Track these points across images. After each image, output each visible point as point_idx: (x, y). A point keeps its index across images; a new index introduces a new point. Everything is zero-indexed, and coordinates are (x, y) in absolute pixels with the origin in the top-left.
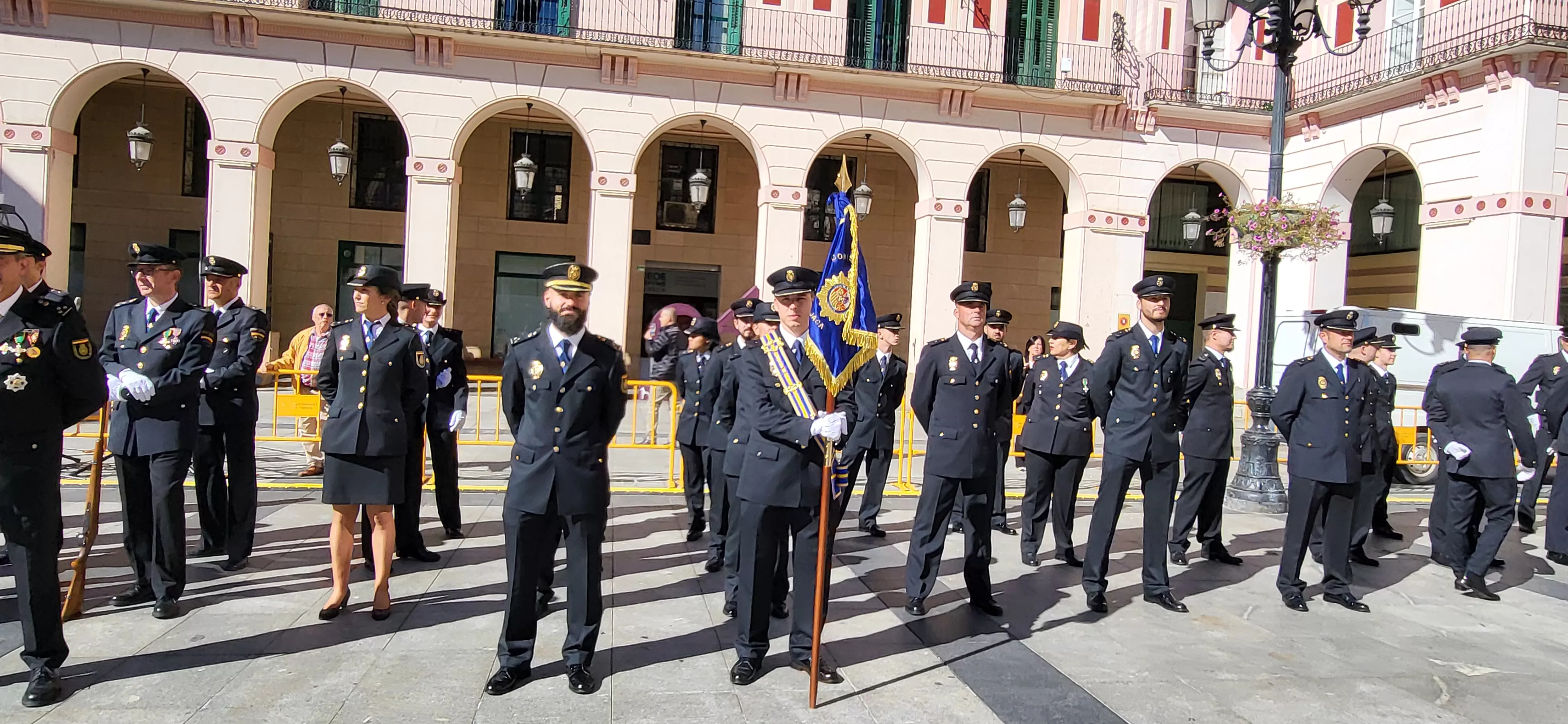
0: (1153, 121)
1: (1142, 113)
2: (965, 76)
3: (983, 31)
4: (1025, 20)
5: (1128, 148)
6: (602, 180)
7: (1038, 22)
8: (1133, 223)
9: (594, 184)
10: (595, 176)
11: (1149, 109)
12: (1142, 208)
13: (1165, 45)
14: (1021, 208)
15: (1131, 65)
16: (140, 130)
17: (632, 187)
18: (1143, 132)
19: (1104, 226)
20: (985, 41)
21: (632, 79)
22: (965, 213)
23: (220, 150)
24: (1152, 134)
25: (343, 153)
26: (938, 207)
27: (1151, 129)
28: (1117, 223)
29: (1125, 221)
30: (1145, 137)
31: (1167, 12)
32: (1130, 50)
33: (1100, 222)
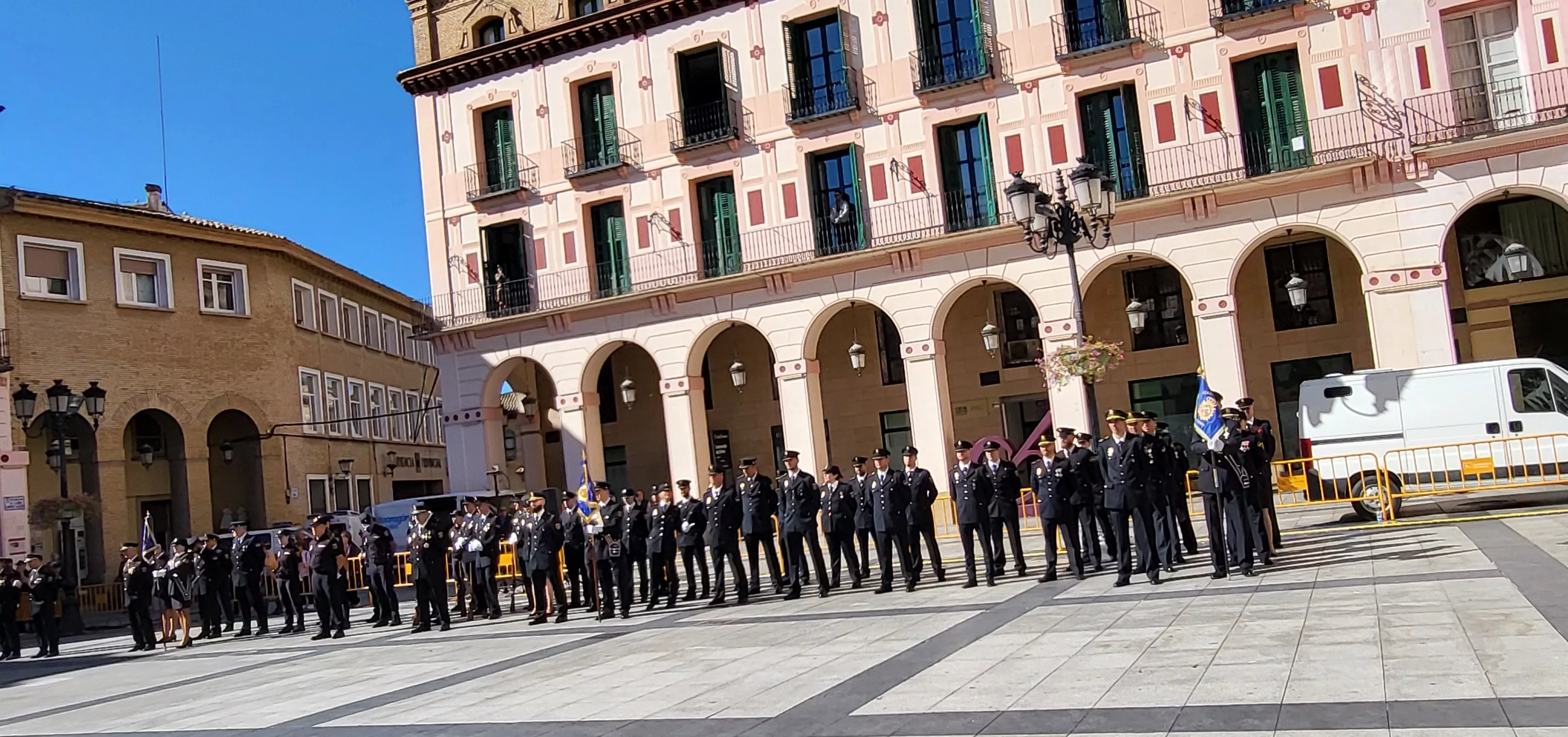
0: (1425, 165)
1: (1409, 162)
2: (1201, 183)
3: (1217, 135)
4: (1265, 107)
5: (1402, 201)
6: (909, 350)
7: (1279, 105)
8: (1427, 276)
11: (1415, 156)
12: (1435, 256)
13: (1425, 83)
15: (1389, 117)
17: (933, 350)
18: (1418, 179)
19: (1391, 284)
20: (1221, 143)
21: (917, 264)
22: (1231, 306)
23: (667, 385)
24: (1429, 178)
27: (1426, 174)
28: (1405, 279)
29: (1415, 275)
30: (1422, 184)
31: (1421, 53)
32: (1383, 102)
33: (1385, 281)
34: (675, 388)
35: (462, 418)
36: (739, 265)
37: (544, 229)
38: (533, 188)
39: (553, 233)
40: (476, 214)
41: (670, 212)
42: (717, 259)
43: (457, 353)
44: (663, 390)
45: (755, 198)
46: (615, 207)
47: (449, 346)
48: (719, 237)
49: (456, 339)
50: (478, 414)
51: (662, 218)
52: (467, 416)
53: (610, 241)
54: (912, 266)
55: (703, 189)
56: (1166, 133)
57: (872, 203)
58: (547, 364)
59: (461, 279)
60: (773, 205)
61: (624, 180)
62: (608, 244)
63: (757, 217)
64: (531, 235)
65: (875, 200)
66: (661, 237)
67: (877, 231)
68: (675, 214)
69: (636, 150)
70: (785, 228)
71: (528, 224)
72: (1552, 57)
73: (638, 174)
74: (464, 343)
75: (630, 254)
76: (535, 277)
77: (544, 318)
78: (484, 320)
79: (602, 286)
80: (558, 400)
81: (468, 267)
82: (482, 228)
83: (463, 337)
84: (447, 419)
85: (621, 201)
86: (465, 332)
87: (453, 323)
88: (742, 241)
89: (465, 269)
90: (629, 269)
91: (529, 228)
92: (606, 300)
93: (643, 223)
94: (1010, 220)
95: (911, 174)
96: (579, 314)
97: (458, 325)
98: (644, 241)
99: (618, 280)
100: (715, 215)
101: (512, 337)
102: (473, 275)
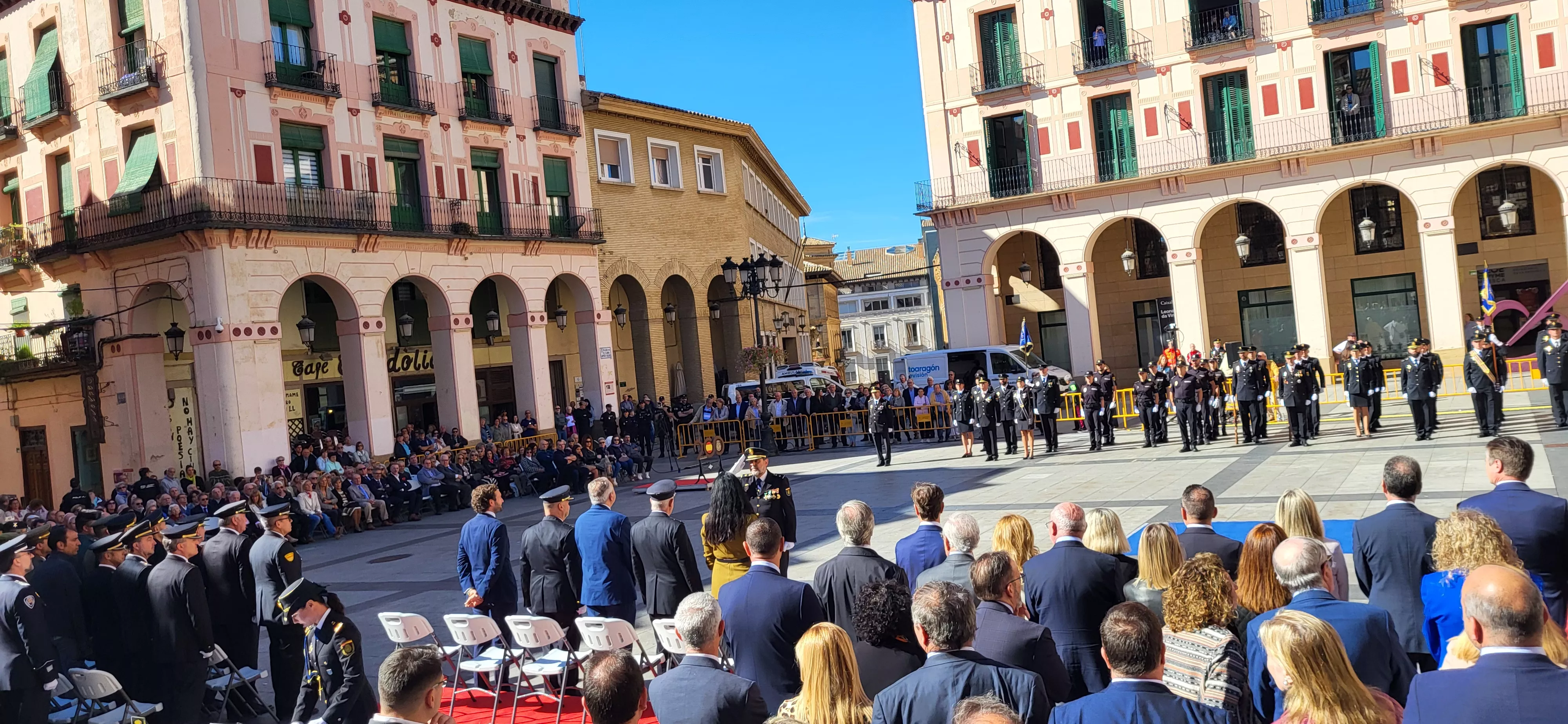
6: (1427, 225)
9: (1421, 228)
10: (1420, 224)
16: (1128, 253)
17: (1451, 225)
21: (1439, 150)
23: (1174, 256)
25: (1245, 242)
34: (1183, 257)
35: (963, 283)
36: (1250, 150)
37: (1045, 119)
38: (1038, 83)
39: (1057, 122)
40: (977, 107)
41: (1180, 104)
42: (1225, 146)
43: (957, 227)
44: (1169, 259)
45: (1270, 93)
46: (1122, 100)
47: (952, 221)
48: (1227, 126)
49: (958, 215)
50: (979, 280)
51: (1172, 110)
52: (968, 282)
53: (1113, 129)
54: (1434, 151)
55: (1209, 83)
57: (1393, 96)
58: (1050, 237)
59: (962, 162)
60: (1289, 97)
61: (1133, 76)
62: (1110, 132)
63: (1271, 107)
64: (1036, 124)
65: (1396, 93)
66: (1169, 126)
67: (1396, 122)
68: (1184, 107)
69: (1145, 49)
70: (1302, 119)
71: (1031, 115)
73: (1149, 71)
74: (966, 220)
75: (1138, 141)
76: (1039, 162)
77: (1050, 198)
78: (989, 199)
79: (1104, 169)
80: (1061, 268)
81: (970, 153)
82: (984, 119)
83: (965, 214)
84: (948, 284)
85: (1127, 94)
86: (968, 210)
87: (954, 202)
88: (1256, 131)
89: (967, 155)
90: (1134, 155)
91: (1032, 119)
92: (1116, 182)
93: (1150, 114)
94: (1541, 111)
95: (1436, 69)
96: (1085, 194)
97: (961, 203)
98: (1152, 129)
99: (1120, 164)
100: (1222, 107)
101: (1014, 214)
102: (974, 160)
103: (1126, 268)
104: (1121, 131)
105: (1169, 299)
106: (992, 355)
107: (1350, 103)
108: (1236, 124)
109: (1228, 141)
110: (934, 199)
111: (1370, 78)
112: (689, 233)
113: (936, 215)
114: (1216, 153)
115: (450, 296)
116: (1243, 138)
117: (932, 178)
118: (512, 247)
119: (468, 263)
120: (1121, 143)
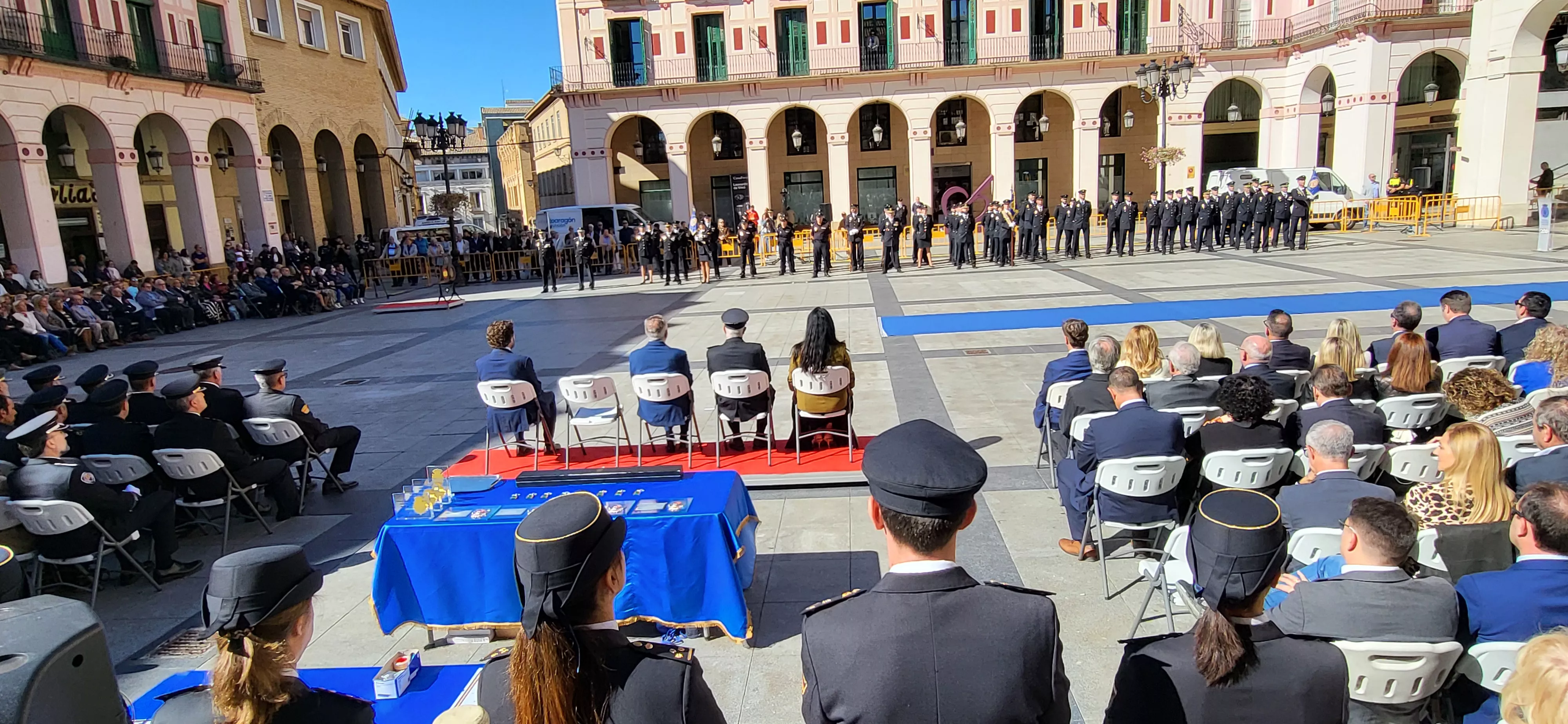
0: (1204, 60)
1: (1197, 57)
2: (1093, 55)
3: (1104, 27)
4: (1127, 15)
6: (914, 133)
7: (1135, 17)
8: (1195, 118)
9: (910, 135)
10: (910, 131)
11: (1200, 55)
12: (1201, 109)
13: (1211, 16)
14: (1131, 117)
15: (1192, 33)
16: (716, 138)
17: (929, 134)
18: (1199, 67)
19: (1178, 120)
20: (1106, 34)
21: (925, 83)
22: (1098, 125)
23: (750, 143)
24: (1204, 67)
25: (798, 136)
26: (1084, 123)
27: (1203, 64)
28: (1185, 117)
29: (1189, 117)
30: (1200, 70)
32: (1189, 23)
33: (1175, 119)
34: (756, 144)
35: (590, 153)
36: (807, 69)
37: (658, 27)
39: (667, 31)
40: (603, 9)
41: (759, 28)
42: (789, 64)
43: (585, 108)
44: (747, 145)
45: (822, 28)
46: (716, 19)
47: (581, 102)
48: (790, 47)
49: (586, 98)
50: (604, 152)
51: (753, 31)
52: (595, 152)
53: (709, 41)
54: (922, 83)
55: (779, 15)
56: (1078, 23)
57: (900, 41)
58: (659, 122)
59: (589, 54)
60: (834, 33)
61: (726, 2)
62: (707, 44)
63: (822, 39)
64: (650, 30)
65: (902, 38)
66: (750, 43)
67: (901, 59)
68: (762, 30)
70: (840, 49)
71: (646, 22)
72: (1270, 12)
74: (592, 102)
75: (727, 53)
76: (653, 61)
77: (660, 90)
78: (612, 87)
79: (702, 72)
80: (667, 146)
81: (596, 48)
82: (609, 20)
83: (592, 97)
84: (576, 154)
85: (721, 15)
86: (594, 94)
87: (582, 87)
88: (811, 55)
89: (593, 49)
90: (724, 63)
91: (646, 25)
92: (711, 82)
93: (738, 33)
94: (985, 63)
95: (927, 26)
96: (687, 90)
97: (588, 88)
98: (738, 45)
99: (714, 69)
100: (788, 34)
101: (632, 101)
102: (600, 54)
103: (715, 150)
104: (715, 44)
105: (746, 175)
106: (618, 211)
107: (873, 42)
108: (797, 48)
109: (791, 61)
110: (565, 83)
111: (886, 27)
112: (336, 93)
113: (567, 96)
114: (783, 69)
115: (113, 130)
116: (801, 60)
117: (563, 64)
118: (173, 87)
119: (128, 97)
120: (714, 53)
